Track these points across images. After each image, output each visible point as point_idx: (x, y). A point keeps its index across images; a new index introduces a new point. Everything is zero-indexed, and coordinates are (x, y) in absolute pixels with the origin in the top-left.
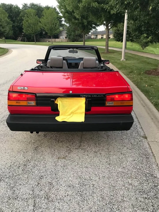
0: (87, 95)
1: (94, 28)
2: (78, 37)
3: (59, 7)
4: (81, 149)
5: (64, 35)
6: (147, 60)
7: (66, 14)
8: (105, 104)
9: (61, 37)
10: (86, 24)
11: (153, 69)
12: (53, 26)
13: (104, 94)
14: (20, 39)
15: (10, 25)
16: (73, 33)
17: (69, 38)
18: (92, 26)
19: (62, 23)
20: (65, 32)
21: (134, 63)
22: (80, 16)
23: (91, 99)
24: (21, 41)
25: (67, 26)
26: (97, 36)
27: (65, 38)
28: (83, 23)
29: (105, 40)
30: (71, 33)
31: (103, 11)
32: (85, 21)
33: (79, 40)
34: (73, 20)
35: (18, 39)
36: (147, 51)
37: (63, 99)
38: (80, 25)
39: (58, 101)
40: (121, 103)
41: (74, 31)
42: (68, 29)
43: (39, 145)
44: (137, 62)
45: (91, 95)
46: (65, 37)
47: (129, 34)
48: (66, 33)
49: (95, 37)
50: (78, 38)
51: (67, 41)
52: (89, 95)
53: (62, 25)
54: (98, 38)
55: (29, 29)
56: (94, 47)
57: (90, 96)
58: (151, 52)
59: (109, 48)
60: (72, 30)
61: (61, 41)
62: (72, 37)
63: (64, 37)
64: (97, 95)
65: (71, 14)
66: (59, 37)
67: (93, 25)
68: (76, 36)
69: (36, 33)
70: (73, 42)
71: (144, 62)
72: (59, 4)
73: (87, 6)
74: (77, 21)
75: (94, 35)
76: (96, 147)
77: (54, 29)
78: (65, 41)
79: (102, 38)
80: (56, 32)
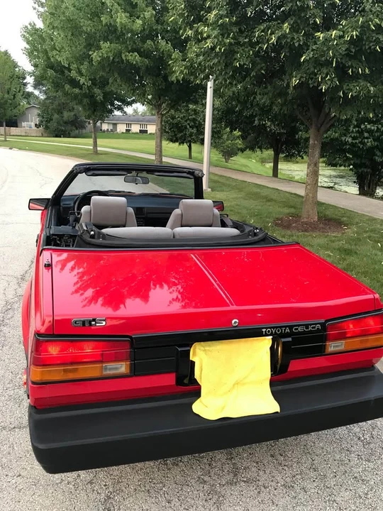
0: (281, 327)
1: (120, 108)
2: (70, 125)
3: (29, 53)
4: (245, 482)
5: (32, 119)
6: (259, 190)
7: (50, 72)
8: (325, 349)
9: (24, 124)
10: (100, 98)
11: (289, 214)
12: (6, 96)
13: (323, 321)
16: (56, 116)
17: (47, 128)
18: (112, 104)
19: (27, 90)
20: (36, 112)
21: (237, 198)
22: (90, 79)
23: (290, 339)
25: (37, 98)
26: (115, 125)
27: (34, 127)
28: (92, 97)
29: (135, 136)
30: (53, 115)
31: (149, 74)
32: (97, 91)
33: (72, 134)
34: (67, 87)
36: (236, 167)
37: (210, 346)
38: (86, 101)
39: (198, 351)
40: (361, 342)
41: (60, 112)
42: (43, 104)
43: (111, 490)
44: (240, 196)
45: (291, 327)
46: (36, 125)
47: (197, 127)
48: (39, 115)
49: (111, 127)
50: (69, 128)
51: (41, 135)
52: (286, 327)
53: (29, 96)
54: (118, 130)
56: (197, 172)
57: (288, 330)
58: (244, 169)
59: (163, 160)
60: (53, 109)
61: (24, 134)
62: (53, 125)
63: (33, 124)
64: (307, 326)
65: (63, 73)
66: (19, 124)
67: (116, 102)
68: (66, 123)
70: (56, 136)
71: (256, 196)
72: (28, 46)
73: (111, 58)
74: (77, 91)
75: (108, 123)
76: (281, 468)
77: (11, 104)
78: (38, 135)
79: (128, 131)
80: (15, 111)
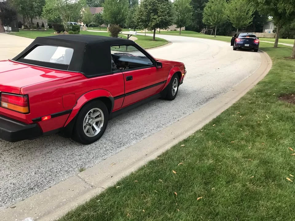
5: (272, 27)
9: (266, 31)
12: (242, 14)
14: (205, 31)
15: (190, 13)
24: (206, 33)
27: (272, 32)
35: (203, 31)
51: (273, 37)
55: (210, 18)
61: (263, 37)
66: (263, 30)
69: (219, 23)
77: (243, 18)
78: (271, 37)
80: (245, 22)
